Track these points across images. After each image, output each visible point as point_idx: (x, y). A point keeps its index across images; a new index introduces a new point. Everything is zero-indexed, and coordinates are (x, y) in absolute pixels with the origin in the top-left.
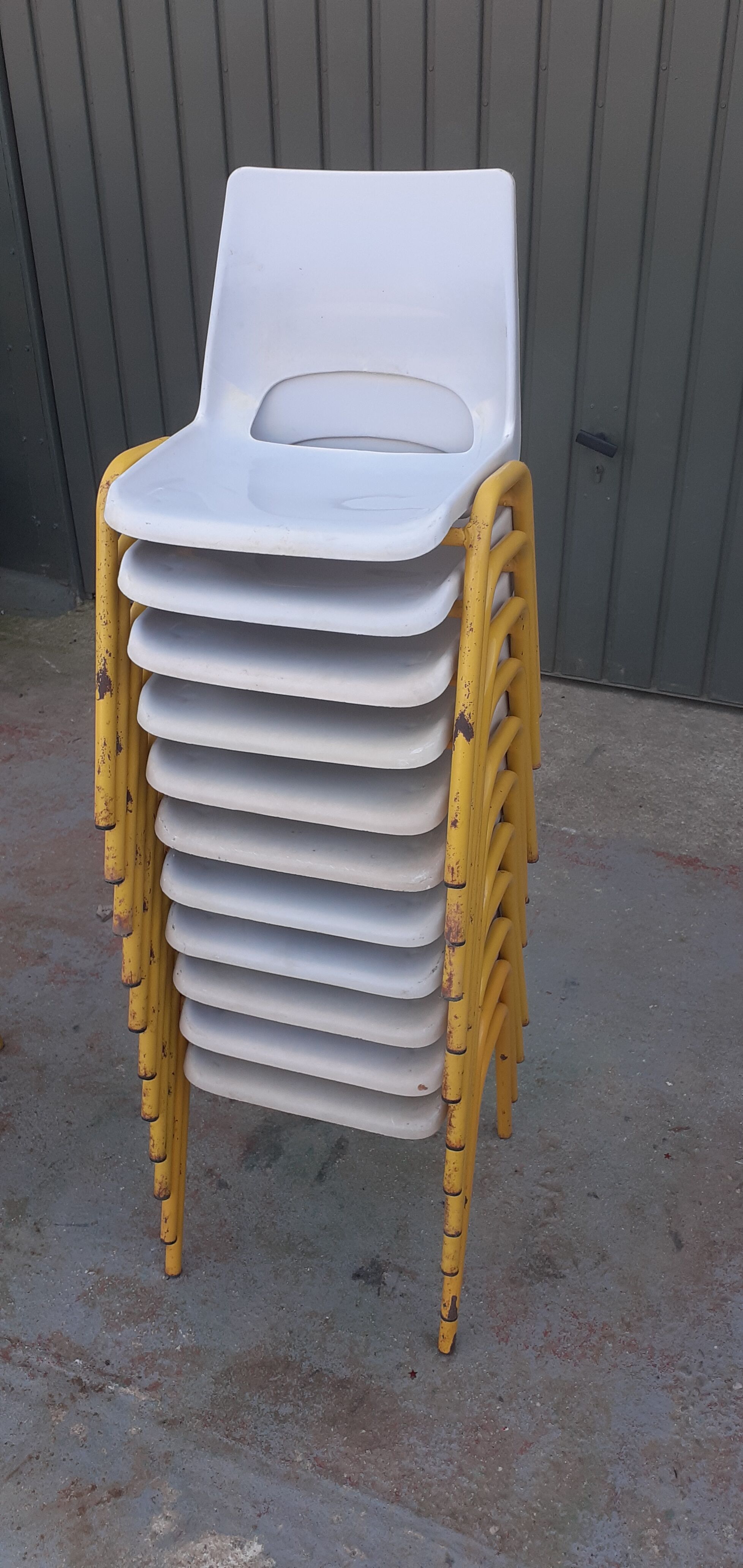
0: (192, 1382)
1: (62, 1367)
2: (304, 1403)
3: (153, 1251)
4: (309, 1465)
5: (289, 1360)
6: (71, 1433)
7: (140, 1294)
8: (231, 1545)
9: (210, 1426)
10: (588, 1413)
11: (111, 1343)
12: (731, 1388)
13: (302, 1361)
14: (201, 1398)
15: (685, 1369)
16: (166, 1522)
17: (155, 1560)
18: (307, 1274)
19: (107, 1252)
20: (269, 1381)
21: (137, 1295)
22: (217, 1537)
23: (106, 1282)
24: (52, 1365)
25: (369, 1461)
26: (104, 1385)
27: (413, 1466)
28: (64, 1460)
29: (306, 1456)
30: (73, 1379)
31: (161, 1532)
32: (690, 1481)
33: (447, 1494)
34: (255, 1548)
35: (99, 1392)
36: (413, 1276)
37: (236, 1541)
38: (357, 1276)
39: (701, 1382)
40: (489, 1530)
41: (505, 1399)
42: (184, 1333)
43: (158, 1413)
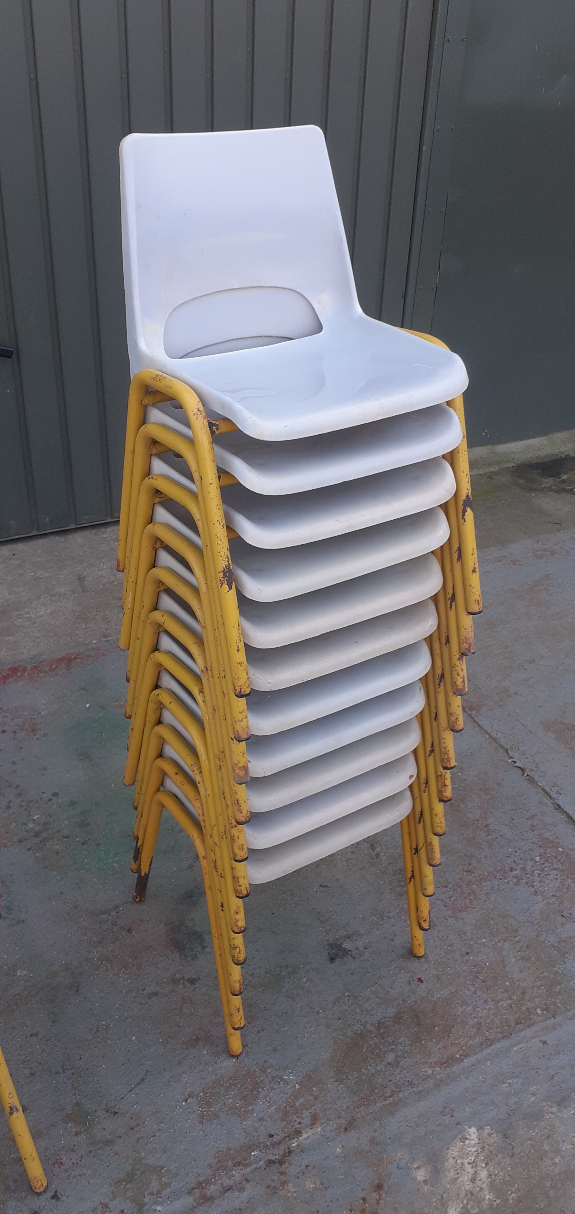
0: (328, 1095)
1: (250, 1166)
2: (394, 1045)
3: (207, 1054)
4: (438, 1069)
5: (358, 1032)
6: (310, 1190)
7: (234, 1082)
8: (462, 1143)
9: (370, 1104)
10: (505, 925)
11: (257, 1125)
12: (536, 862)
13: (365, 1027)
14: (344, 1097)
15: (512, 870)
16: (421, 1170)
17: (444, 1192)
18: (307, 982)
19: (180, 1080)
20: (364, 1053)
21: (233, 1085)
22: (451, 1148)
23: (204, 1096)
24: (242, 1172)
25: (457, 1039)
26: (289, 1148)
27: (476, 1020)
28: (328, 1206)
29: (430, 1067)
30: (266, 1166)
31: (426, 1177)
32: (571, 914)
33: (504, 1017)
34: (473, 1132)
35: (291, 1154)
36: (357, 934)
37: (460, 1139)
38: (332, 960)
39: (524, 869)
40: (538, 1013)
41: (469, 951)
42: (289, 1077)
43: (336, 1128)
